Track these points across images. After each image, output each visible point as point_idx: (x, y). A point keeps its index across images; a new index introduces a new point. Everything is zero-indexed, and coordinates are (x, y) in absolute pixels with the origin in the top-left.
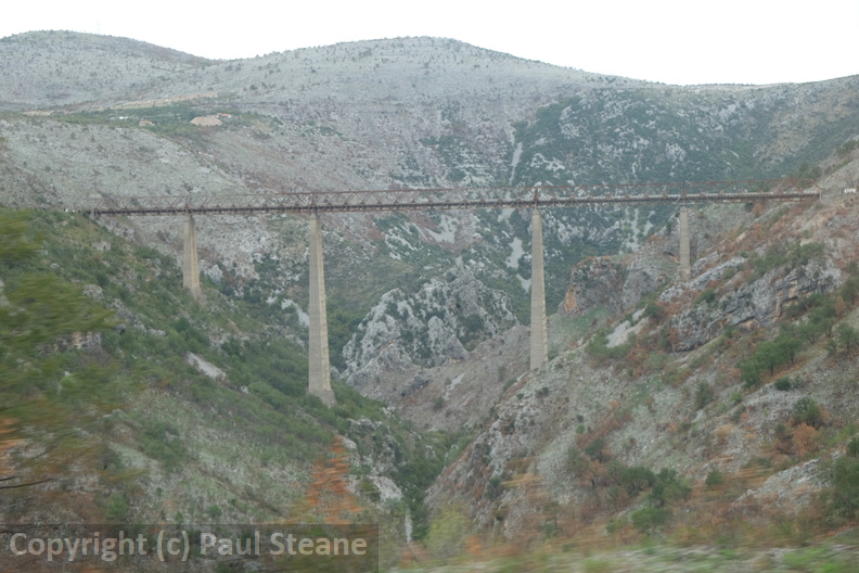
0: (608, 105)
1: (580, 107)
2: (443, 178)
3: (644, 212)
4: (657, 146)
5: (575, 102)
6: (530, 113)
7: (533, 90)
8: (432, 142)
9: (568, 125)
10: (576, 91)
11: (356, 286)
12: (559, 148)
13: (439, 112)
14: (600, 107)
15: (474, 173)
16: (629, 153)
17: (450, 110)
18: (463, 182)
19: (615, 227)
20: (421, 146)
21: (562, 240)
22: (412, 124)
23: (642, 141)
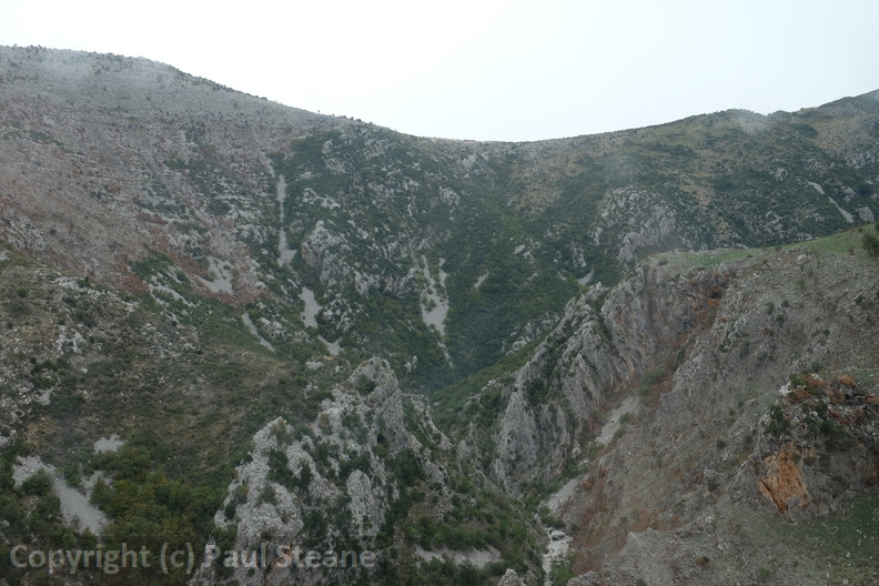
0: (368, 143)
1: (342, 142)
2: (202, 210)
3: (433, 260)
4: (427, 188)
5: (334, 136)
6: (284, 144)
7: (282, 121)
8: (180, 166)
9: (333, 160)
10: (332, 125)
11: (179, 411)
12: (325, 184)
13: (183, 132)
14: (361, 144)
15: (240, 206)
16: (401, 194)
17: (196, 132)
18: (228, 217)
19: (410, 276)
20: (167, 170)
21: (361, 292)
22: (151, 143)
23: (412, 182)
